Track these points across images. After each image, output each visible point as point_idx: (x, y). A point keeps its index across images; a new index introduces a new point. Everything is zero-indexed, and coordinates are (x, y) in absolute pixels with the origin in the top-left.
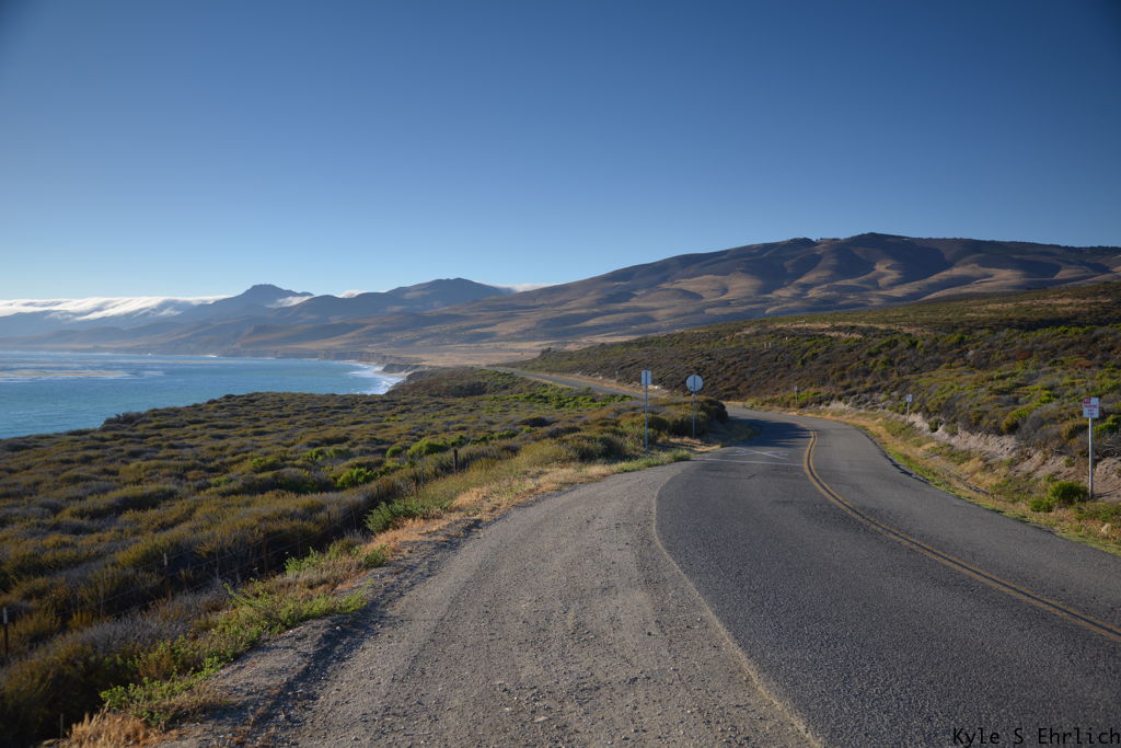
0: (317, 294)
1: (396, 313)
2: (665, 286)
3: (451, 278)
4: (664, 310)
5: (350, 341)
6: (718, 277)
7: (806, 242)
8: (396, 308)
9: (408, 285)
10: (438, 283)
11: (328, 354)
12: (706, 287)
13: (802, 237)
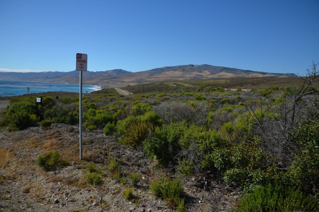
1: (106, 76)
2: (163, 73)
3: (119, 69)
4: (161, 77)
6: (174, 72)
7: (192, 65)
8: (106, 75)
9: (110, 70)
10: (115, 70)
11: (91, 84)
12: (171, 73)
13: (191, 64)
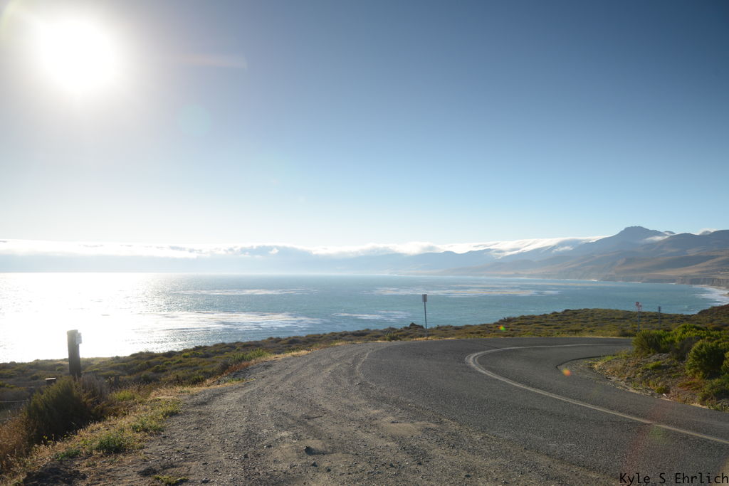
0: (678, 232)
5: (704, 269)
11: (684, 279)
